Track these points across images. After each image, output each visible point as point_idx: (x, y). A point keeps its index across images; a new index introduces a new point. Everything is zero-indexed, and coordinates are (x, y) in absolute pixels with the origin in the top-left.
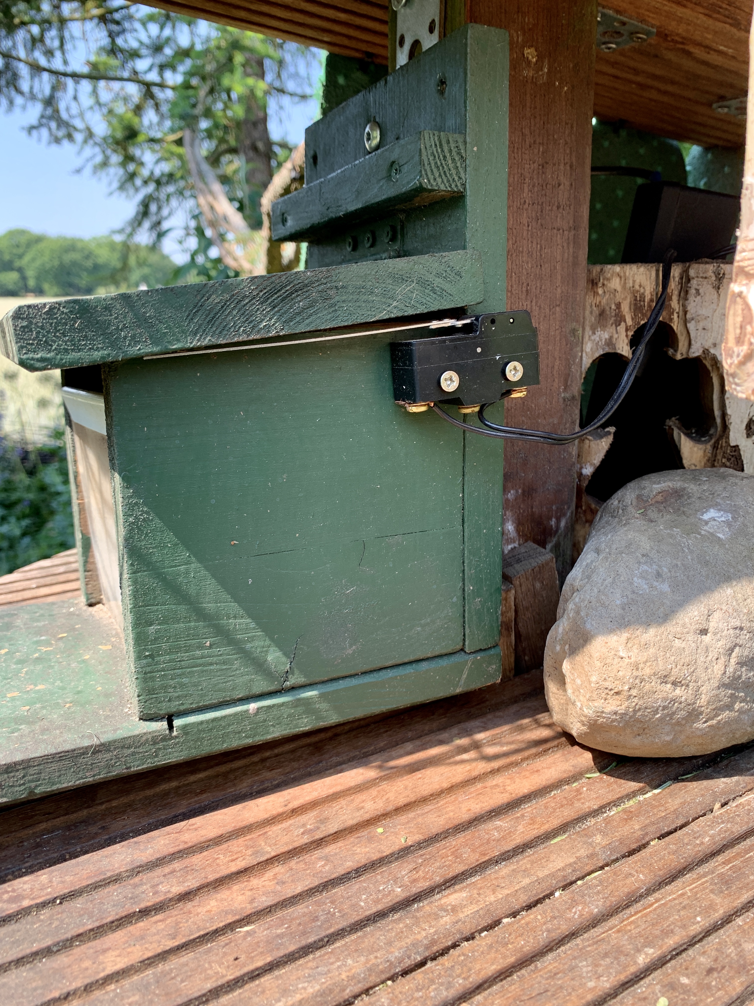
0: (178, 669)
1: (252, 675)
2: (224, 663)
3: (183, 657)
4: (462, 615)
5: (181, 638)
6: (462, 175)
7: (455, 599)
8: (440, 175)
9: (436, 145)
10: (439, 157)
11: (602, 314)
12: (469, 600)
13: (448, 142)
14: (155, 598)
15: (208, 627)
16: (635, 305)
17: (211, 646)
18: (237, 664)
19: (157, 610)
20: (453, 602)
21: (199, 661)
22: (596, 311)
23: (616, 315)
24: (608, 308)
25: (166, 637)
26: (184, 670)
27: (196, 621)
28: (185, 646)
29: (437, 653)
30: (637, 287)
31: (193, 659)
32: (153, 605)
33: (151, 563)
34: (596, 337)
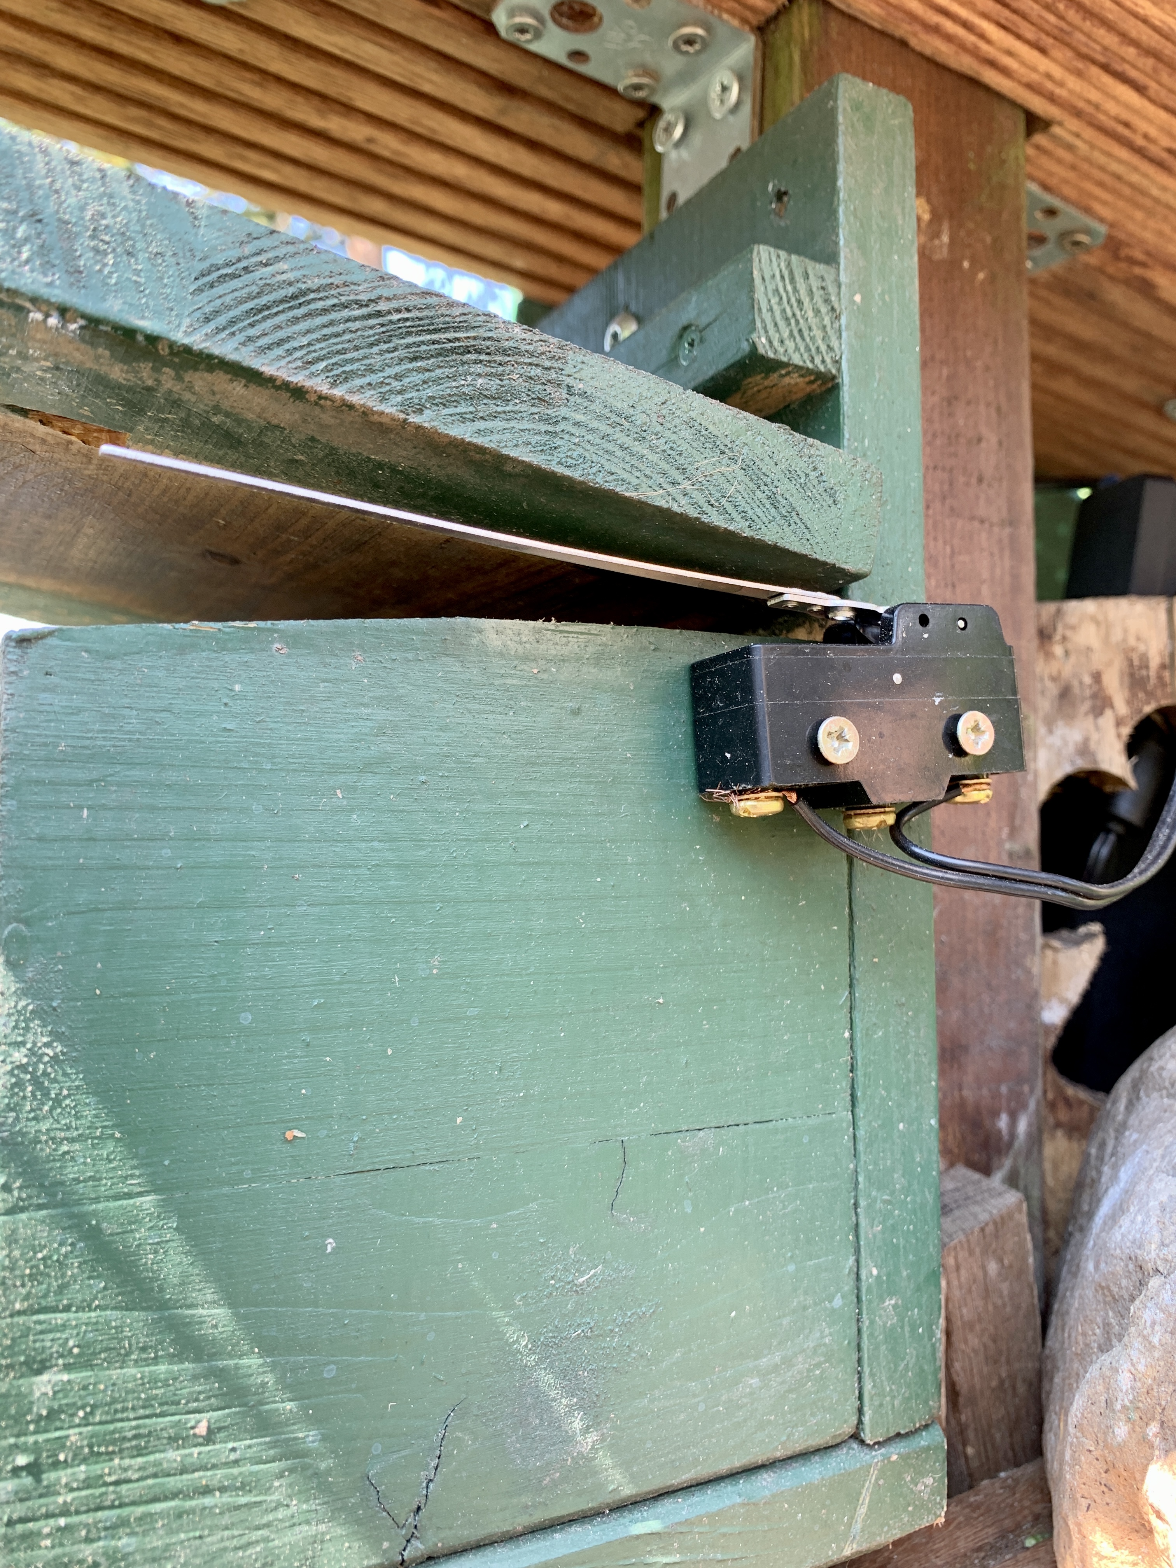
0: (112, 1507)
1: (320, 1522)
2: (245, 1487)
3: (125, 1470)
4: (854, 1344)
5: (124, 1410)
6: (835, 343)
7: (838, 1302)
8: (791, 334)
9: (782, 277)
10: (789, 301)
11: (1065, 694)
12: (870, 1302)
13: (806, 276)
14: (62, 1288)
15: (206, 1377)
16: (1132, 675)
17: (209, 1438)
18: (279, 1490)
19: (64, 1327)
20: (833, 1310)
21: (173, 1483)
22: (1053, 689)
23: (1094, 696)
24: (1075, 683)
25: (83, 1407)
26: (125, 1511)
27: (172, 1358)
28: (135, 1437)
29: (798, 1448)
30: (1132, 642)
31: (155, 1476)
32: (54, 1310)
33: (62, 1183)
34: (1055, 740)
